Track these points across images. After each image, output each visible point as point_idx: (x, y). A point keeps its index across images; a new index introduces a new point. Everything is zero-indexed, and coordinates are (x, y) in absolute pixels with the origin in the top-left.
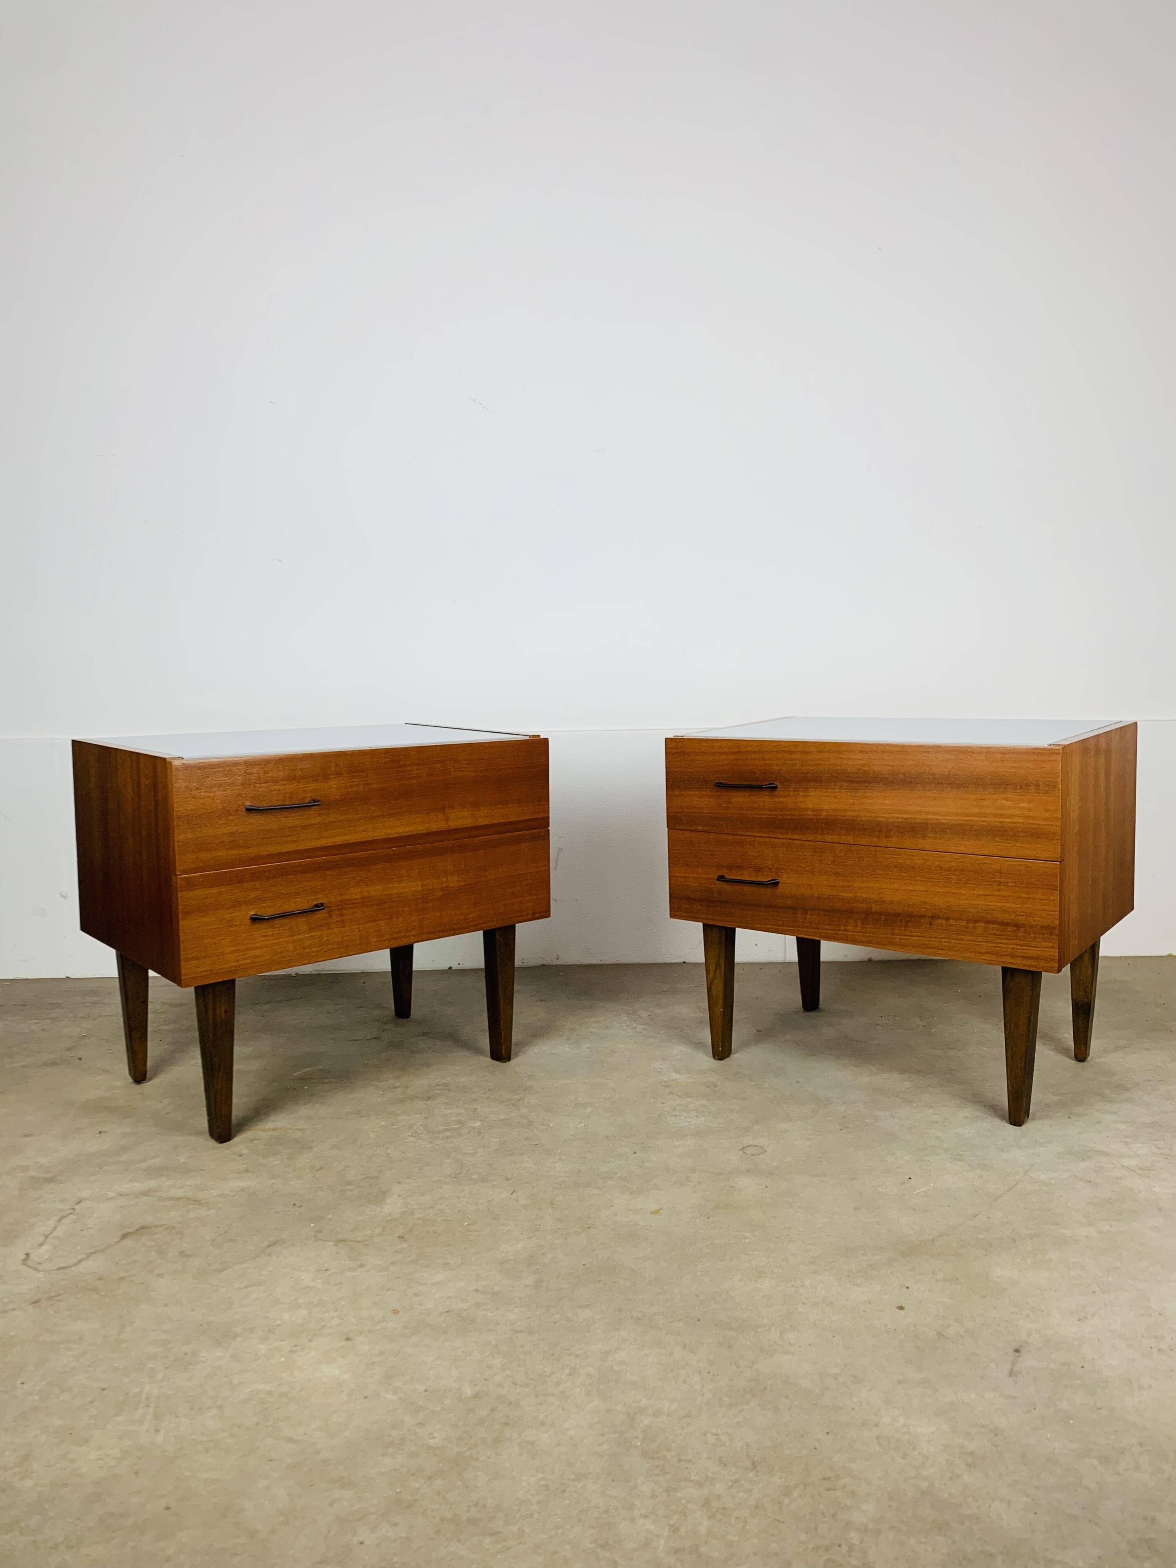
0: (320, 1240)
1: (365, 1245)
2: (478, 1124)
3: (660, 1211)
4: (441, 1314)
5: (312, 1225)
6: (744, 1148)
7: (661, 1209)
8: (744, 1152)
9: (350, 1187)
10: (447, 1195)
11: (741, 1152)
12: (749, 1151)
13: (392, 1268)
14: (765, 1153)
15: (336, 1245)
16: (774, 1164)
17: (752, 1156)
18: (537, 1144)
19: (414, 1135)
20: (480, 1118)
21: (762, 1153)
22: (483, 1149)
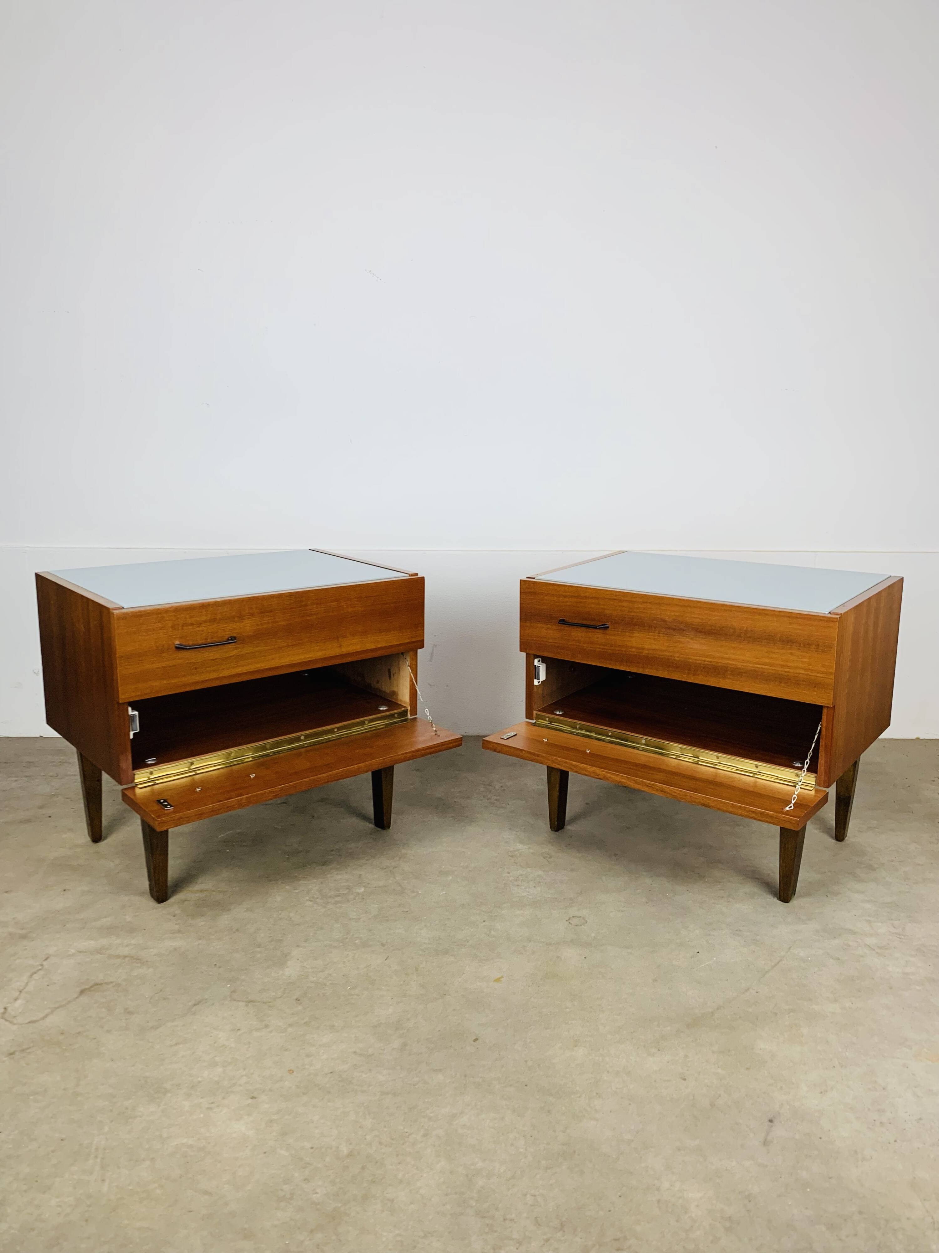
0: (235, 1000)
1: (269, 1006)
2: (362, 889)
3: (501, 979)
4: (326, 1074)
5: (229, 986)
6: (569, 919)
7: (502, 977)
8: (569, 923)
9: (258, 949)
10: (335, 960)
11: (567, 923)
12: (575, 921)
13: (290, 1030)
14: (586, 924)
15: (247, 1006)
16: (593, 935)
17: (576, 927)
18: (407, 911)
19: (312, 899)
20: (364, 884)
21: (584, 924)
22: (364, 915)
